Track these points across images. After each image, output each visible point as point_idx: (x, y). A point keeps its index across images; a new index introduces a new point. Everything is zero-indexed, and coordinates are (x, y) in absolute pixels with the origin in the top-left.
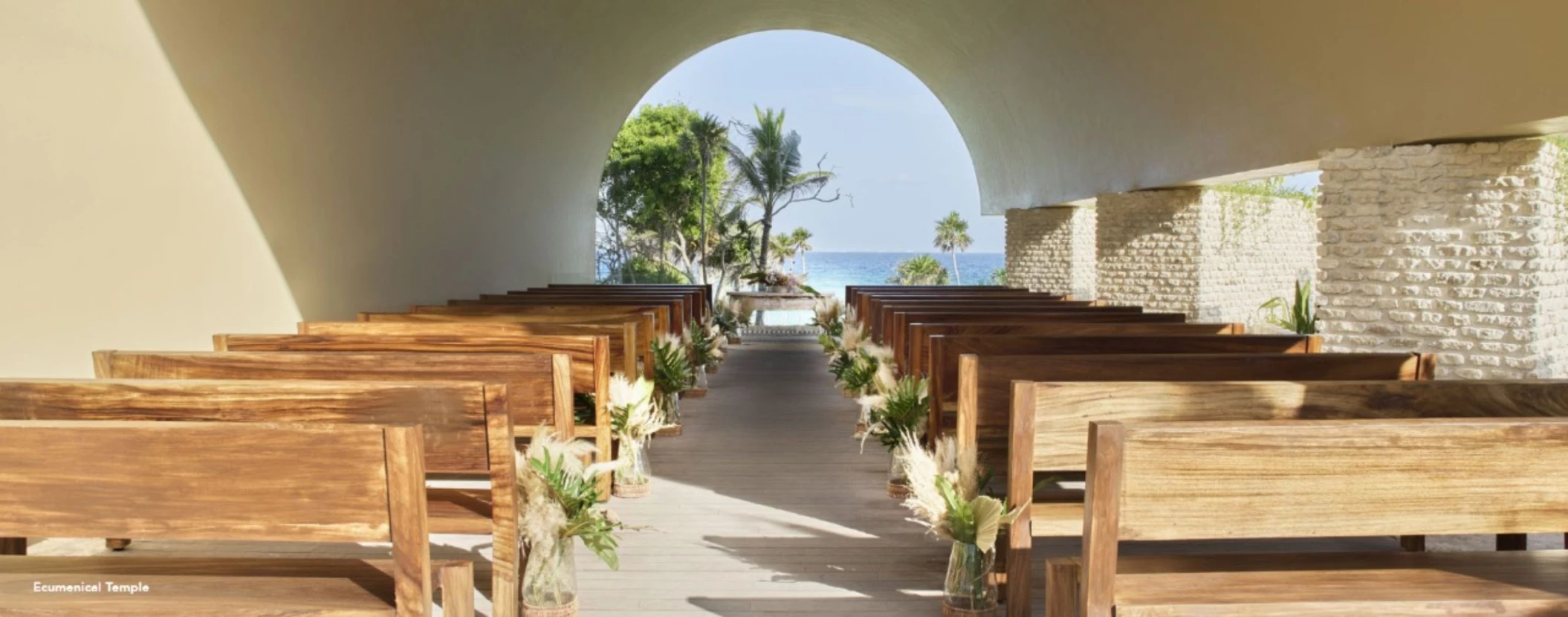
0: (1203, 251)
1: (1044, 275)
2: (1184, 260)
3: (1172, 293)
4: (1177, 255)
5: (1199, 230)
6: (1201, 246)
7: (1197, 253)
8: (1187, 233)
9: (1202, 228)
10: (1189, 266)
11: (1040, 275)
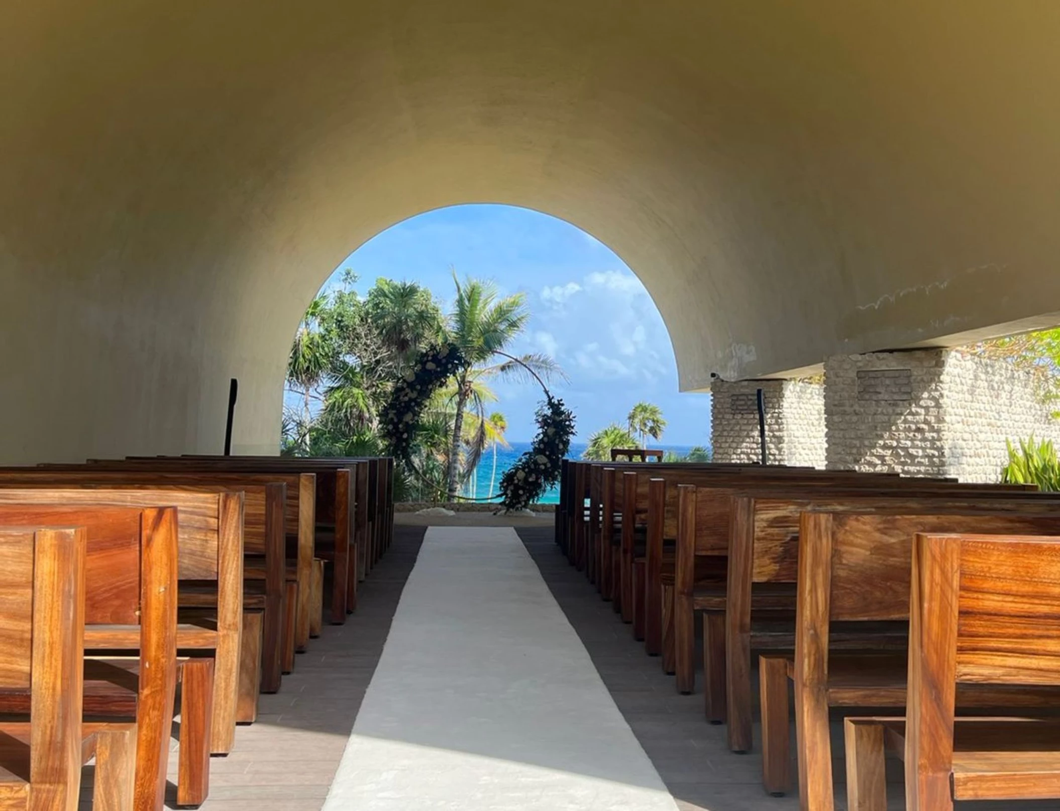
0: (947, 418)
1: (753, 451)
2: (926, 427)
3: (913, 464)
4: (918, 422)
5: (942, 395)
6: (945, 412)
7: (940, 420)
8: (928, 398)
9: (945, 393)
10: (932, 434)
11: (749, 451)
